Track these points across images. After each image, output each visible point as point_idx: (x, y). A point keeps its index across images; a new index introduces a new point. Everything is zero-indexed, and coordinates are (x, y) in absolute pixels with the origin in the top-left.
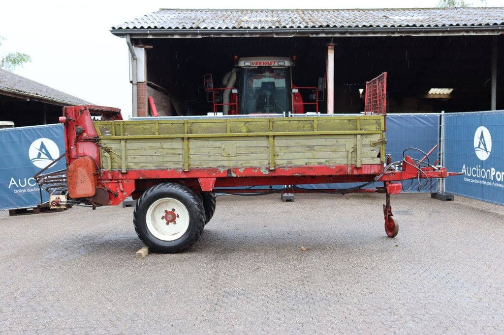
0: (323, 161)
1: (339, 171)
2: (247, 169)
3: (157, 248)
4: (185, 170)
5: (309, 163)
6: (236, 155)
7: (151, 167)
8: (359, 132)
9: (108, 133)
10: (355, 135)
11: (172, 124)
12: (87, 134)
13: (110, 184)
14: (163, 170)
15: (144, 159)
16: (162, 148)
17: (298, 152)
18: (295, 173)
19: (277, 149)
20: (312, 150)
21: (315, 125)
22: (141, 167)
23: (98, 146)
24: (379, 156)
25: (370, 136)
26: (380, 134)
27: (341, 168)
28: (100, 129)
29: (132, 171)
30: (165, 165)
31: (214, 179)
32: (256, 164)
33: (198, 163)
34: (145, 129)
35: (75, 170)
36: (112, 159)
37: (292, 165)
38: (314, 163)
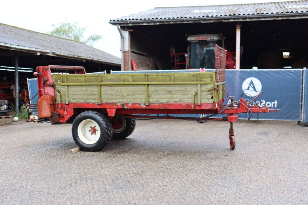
0: (178, 100)
1: (187, 107)
2: (133, 104)
3: (83, 148)
4: (99, 104)
5: (169, 101)
6: (127, 95)
8: (199, 82)
9: (59, 82)
10: (197, 84)
11: (92, 77)
12: (49, 82)
13: (60, 111)
14: (87, 103)
15: (78, 97)
16: (87, 90)
17: (163, 94)
18: (161, 107)
19: (150, 93)
20: (171, 93)
21: (172, 78)
22: (77, 101)
23: (55, 89)
24: (212, 98)
25: (206, 85)
26: (213, 84)
27: (188, 105)
29: (71, 103)
30: (89, 100)
31: (115, 110)
32: (138, 101)
33: (106, 100)
36: (61, 96)
37: (159, 102)
38: (172, 101)
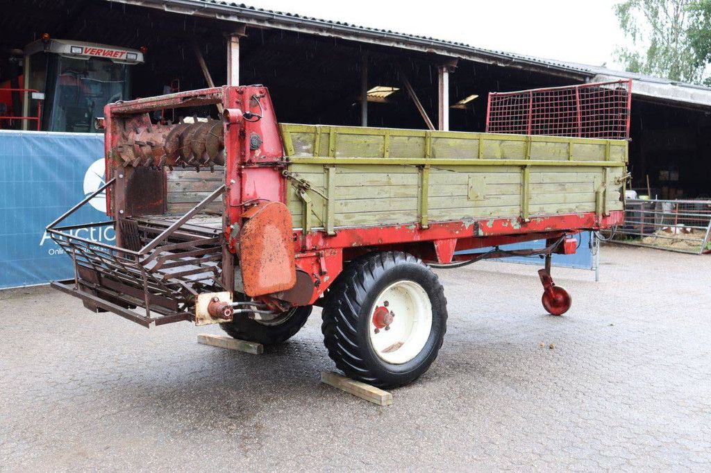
0: (574, 206)
1: (588, 222)
2: (498, 222)
4: (424, 227)
5: (560, 210)
6: (485, 198)
7: (371, 221)
8: (608, 163)
9: (307, 151)
10: (605, 167)
11: (409, 137)
12: (263, 152)
13: (302, 261)
14: (388, 227)
15: (360, 205)
16: (389, 184)
17: (551, 193)
19: (531, 188)
20: (563, 189)
21: (571, 151)
22: (357, 222)
24: (620, 198)
25: (616, 170)
27: (589, 217)
28: (294, 141)
30: (392, 216)
31: (455, 241)
32: (506, 213)
34: (368, 145)
35: (259, 233)
37: (544, 214)
38: (565, 210)
